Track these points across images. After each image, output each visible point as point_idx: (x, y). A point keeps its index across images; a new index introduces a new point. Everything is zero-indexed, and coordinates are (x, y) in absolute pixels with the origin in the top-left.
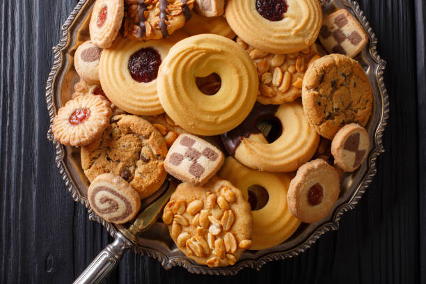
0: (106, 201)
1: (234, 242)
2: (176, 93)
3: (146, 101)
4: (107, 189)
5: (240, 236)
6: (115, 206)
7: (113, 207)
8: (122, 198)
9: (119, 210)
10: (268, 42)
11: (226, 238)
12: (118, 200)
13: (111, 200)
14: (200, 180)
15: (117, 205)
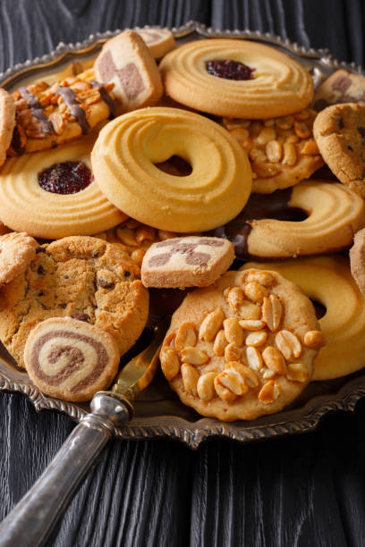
0: (59, 355)
1: (295, 339)
2: (129, 171)
3: (83, 209)
4: (56, 334)
5: (300, 329)
6: (78, 358)
7: (74, 359)
8: (87, 340)
9: (85, 363)
10: (243, 99)
11: (279, 340)
12: (80, 345)
13: (68, 349)
14: (209, 268)
15: (81, 354)
